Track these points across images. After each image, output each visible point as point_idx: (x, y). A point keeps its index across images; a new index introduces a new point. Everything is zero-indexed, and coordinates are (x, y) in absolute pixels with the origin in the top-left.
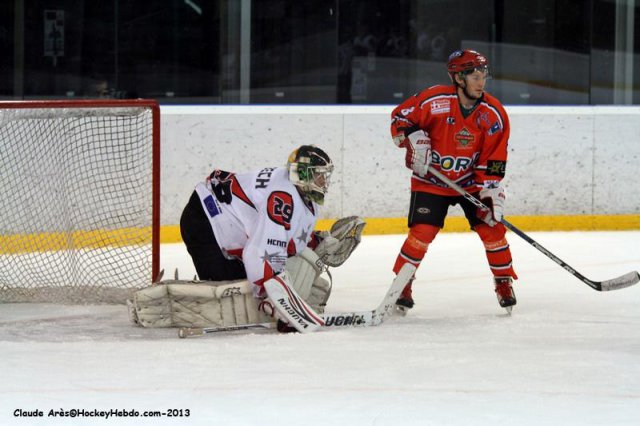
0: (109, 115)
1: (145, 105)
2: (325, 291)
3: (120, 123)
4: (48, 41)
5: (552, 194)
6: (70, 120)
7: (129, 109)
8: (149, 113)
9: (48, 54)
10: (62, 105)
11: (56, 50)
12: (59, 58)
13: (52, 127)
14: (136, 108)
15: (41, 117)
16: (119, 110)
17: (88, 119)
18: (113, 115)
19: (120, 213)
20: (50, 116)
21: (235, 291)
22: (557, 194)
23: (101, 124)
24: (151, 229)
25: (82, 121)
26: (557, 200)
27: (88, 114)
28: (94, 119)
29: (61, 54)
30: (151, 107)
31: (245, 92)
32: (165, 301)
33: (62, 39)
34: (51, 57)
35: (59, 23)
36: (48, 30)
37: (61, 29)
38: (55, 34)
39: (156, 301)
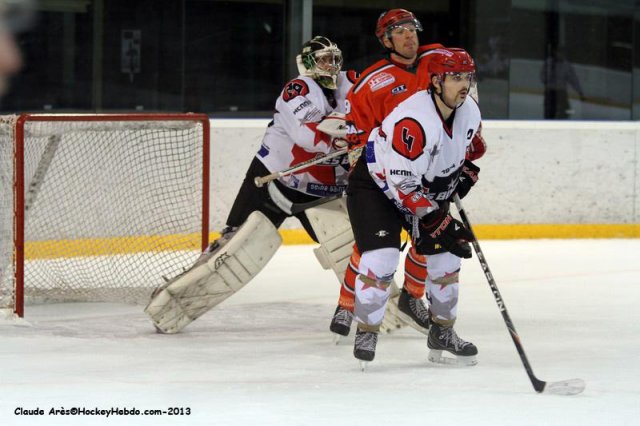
0: (161, 127)
1: (195, 119)
4: (125, 58)
5: (595, 204)
6: (127, 132)
7: (181, 123)
8: (199, 126)
9: (126, 70)
11: (132, 67)
12: (136, 75)
13: (110, 139)
14: (187, 122)
16: (170, 123)
17: (143, 132)
18: (166, 127)
19: (173, 219)
20: (107, 129)
21: (224, 257)
22: (599, 204)
23: (156, 135)
24: (200, 234)
25: (138, 133)
26: (600, 209)
27: (142, 127)
28: (149, 131)
29: (137, 70)
30: (202, 121)
32: (174, 304)
33: (138, 57)
34: (127, 75)
35: (136, 42)
36: (125, 48)
37: (137, 47)
38: (132, 52)
39: (167, 307)
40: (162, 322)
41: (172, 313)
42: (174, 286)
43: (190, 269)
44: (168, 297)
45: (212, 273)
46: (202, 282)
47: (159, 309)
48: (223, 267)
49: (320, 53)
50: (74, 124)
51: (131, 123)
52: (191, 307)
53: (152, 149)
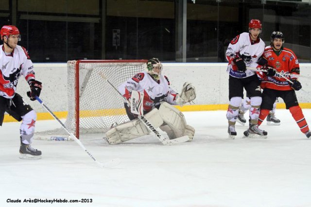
0: (131, 65)
1: (144, 62)
2: (193, 131)
3: (136, 68)
4: (114, 40)
6: (118, 67)
10: (114, 62)
11: (117, 44)
12: (118, 47)
15: (107, 66)
16: (135, 63)
17: (124, 67)
18: (133, 65)
20: (110, 66)
23: (129, 69)
25: (122, 68)
27: (124, 65)
28: (126, 67)
29: (119, 45)
31: (185, 59)
32: (117, 133)
33: (119, 40)
34: (115, 46)
35: (118, 34)
36: (114, 36)
37: (119, 36)
38: (116, 38)
39: (113, 134)
40: (110, 139)
41: (115, 137)
42: (119, 127)
43: (126, 123)
44: (115, 131)
45: (134, 126)
46: (129, 129)
47: (110, 134)
48: (139, 125)
49: (155, 65)
50: (98, 64)
51: (119, 63)
52: (122, 137)
53: (125, 75)
